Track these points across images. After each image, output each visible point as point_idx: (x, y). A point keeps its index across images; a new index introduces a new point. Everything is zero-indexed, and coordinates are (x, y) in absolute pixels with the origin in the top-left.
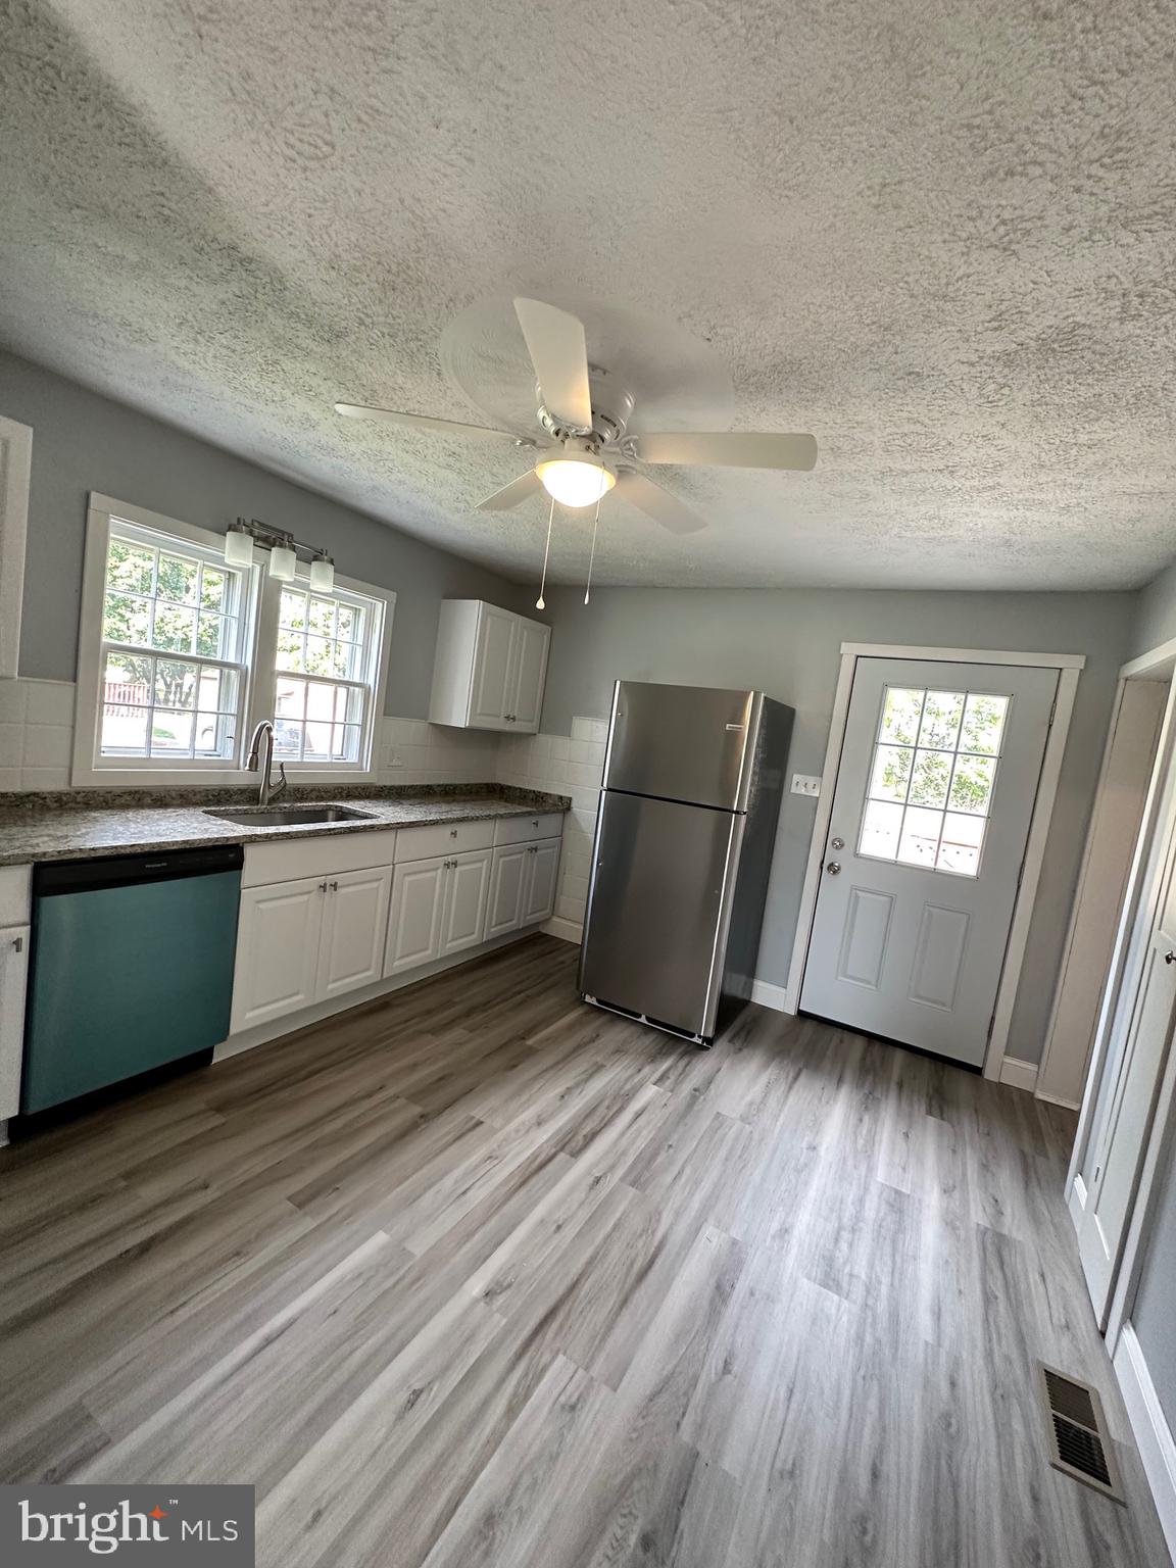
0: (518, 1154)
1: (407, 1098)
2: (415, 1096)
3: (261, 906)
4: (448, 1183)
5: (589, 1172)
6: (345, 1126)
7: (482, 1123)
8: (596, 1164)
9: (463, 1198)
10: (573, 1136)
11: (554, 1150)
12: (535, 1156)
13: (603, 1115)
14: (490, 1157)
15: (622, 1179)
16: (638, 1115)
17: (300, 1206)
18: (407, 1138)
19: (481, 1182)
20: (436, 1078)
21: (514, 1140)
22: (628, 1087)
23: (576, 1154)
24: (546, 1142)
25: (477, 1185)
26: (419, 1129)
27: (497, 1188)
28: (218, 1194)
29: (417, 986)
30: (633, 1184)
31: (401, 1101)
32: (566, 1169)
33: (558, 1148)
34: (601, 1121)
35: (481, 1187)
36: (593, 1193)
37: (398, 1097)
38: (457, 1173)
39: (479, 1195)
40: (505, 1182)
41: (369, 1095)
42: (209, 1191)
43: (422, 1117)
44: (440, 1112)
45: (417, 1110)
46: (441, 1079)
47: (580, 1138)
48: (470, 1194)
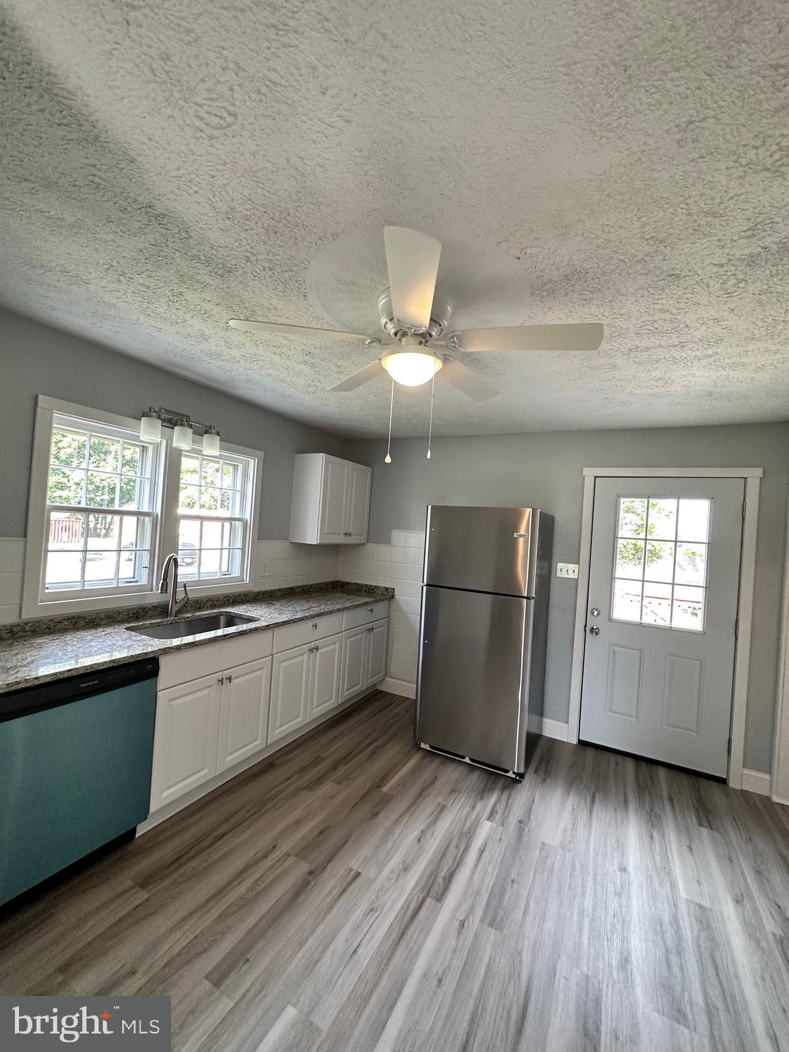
0: (394, 903)
1: (296, 856)
2: (303, 852)
3: (174, 703)
4: (339, 943)
5: (454, 916)
6: (250, 890)
7: (360, 873)
8: (459, 906)
9: (356, 957)
10: (435, 879)
11: (422, 896)
12: (406, 906)
13: (454, 855)
14: (371, 910)
15: (482, 921)
16: (482, 852)
17: (217, 984)
18: (301, 898)
19: (368, 937)
20: (316, 833)
21: (388, 890)
22: (468, 825)
23: (440, 898)
24: (416, 886)
25: (365, 941)
26: (310, 887)
27: (382, 943)
28: (144, 980)
29: (290, 747)
30: (491, 925)
31: (292, 859)
32: (435, 914)
33: (425, 894)
34: (454, 861)
35: (368, 944)
36: (462, 938)
37: (289, 855)
38: (346, 930)
39: (367, 953)
40: (388, 934)
41: (265, 856)
42: (138, 976)
43: (311, 873)
44: (324, 868)
45: (304, 867)
46: (321, 833)
47: (440, 880)
48: (360, 951)
